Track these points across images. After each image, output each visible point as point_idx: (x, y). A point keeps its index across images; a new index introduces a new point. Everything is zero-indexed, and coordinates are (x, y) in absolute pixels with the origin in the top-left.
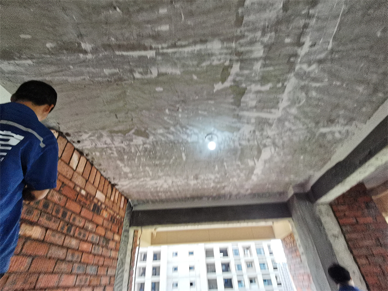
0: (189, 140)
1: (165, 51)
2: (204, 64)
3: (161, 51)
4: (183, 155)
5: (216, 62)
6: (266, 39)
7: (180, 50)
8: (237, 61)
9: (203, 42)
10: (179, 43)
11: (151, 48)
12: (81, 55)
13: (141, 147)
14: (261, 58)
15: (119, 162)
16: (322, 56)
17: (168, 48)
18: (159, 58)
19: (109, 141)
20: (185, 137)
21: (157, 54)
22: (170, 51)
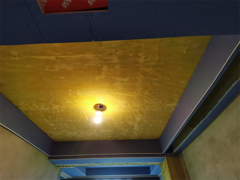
1: (61, 57)
2: (86, 65)
3: (58, 57)
5: (92, 64)
6: (118, 53)
7: (70, 56)
8: (105, 64)
9: (82, 53)
10: (68, 53)
11: (52, 55)
12: (12, 58)
13: (58, 111)
14: (118, 63)
15: (46, 120)
16: (154, 63)
17: (62, 55)
18: (58, 60)
19: (37, 107)
21: (57, 58)
22: (63, 57)
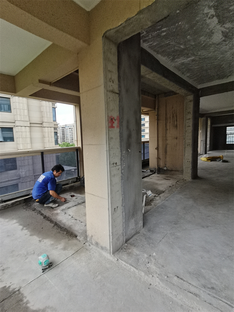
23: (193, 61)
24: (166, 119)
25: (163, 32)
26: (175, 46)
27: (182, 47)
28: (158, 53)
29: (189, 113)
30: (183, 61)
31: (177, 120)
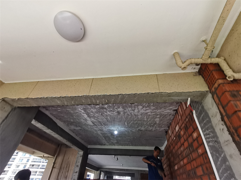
0: (124, 128)
4: (126, 124)
20: (125, 129)
23: (80, 130)
24: (60, 168)
25: (59, 110)
26: (67, 118)
27: (71, 120)
28: (57, 118)
29: (77, 166)
30: (74, 128)
31: (68, 171)
